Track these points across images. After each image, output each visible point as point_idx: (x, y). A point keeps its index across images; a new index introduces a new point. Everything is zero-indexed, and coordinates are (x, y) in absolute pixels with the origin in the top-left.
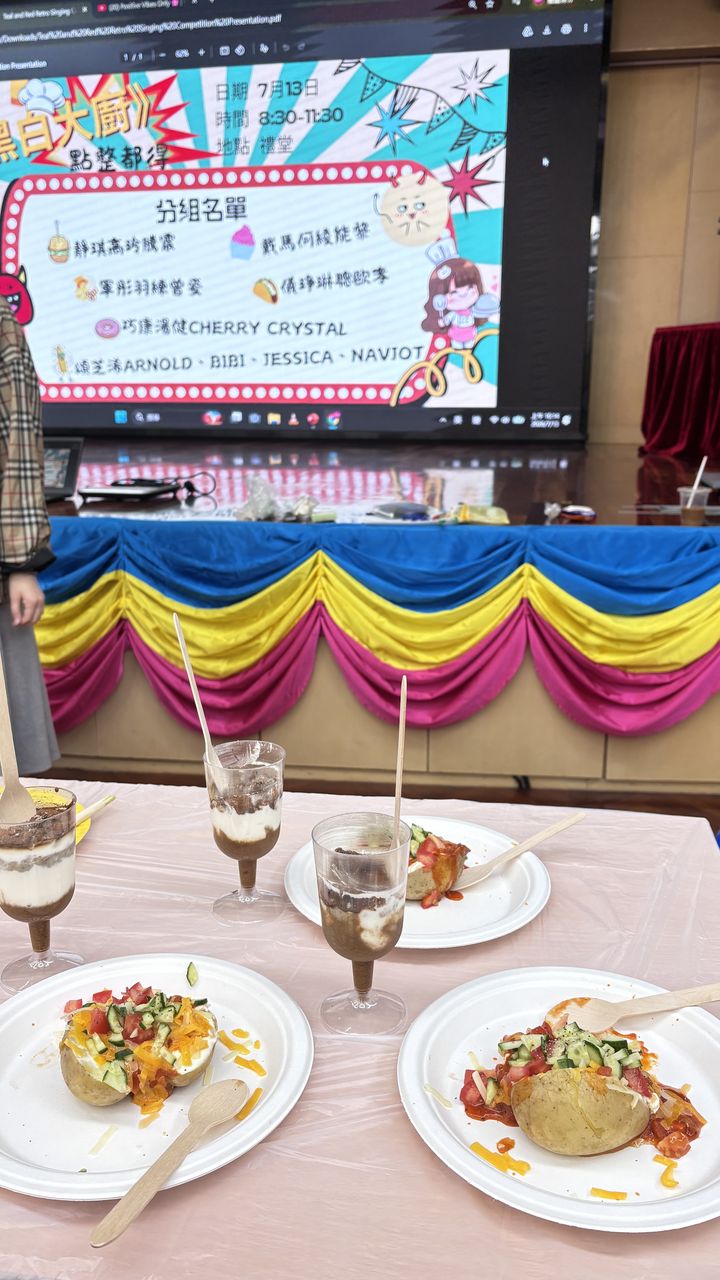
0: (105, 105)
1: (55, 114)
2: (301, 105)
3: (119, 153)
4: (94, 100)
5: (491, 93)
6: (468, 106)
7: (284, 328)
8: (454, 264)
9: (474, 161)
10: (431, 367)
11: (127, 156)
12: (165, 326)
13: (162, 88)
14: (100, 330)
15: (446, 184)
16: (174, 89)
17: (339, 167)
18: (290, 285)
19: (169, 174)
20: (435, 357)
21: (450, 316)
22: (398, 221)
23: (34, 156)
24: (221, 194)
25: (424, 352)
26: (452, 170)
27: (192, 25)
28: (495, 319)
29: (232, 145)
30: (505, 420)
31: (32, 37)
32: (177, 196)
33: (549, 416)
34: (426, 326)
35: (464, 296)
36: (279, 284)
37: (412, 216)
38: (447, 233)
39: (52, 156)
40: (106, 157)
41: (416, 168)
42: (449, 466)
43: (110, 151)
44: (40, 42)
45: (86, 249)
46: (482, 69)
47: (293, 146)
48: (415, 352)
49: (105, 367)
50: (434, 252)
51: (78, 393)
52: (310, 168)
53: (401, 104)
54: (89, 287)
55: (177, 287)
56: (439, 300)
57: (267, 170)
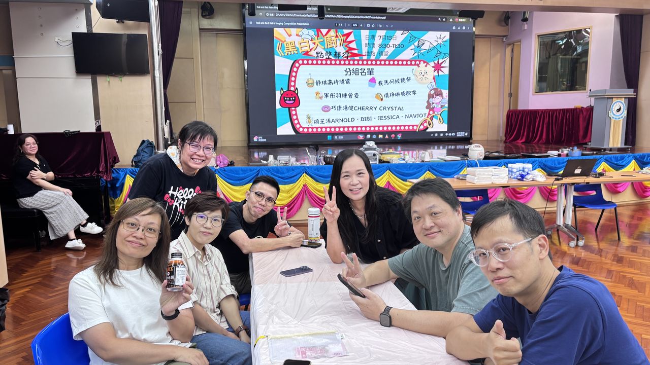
0: (329, 38)
1: (312, 40)
2: (391, 43)
3: (333, 53)
4: (325, 37)
5: (445, 43)
6: (439, 46)
7: (385, 108)
8: (435, 89)
9: (441, 61)
10: (429, 119)
11: (336, 55)
12: (346, 108)
13: (348, 35)
14: (323, 109)
15: (433, 67)
16: (352, 35)
17: (403, 61)
18: (387, 95)
19: (349, 61)
20: (430, 117)
21: (434, 105)
22: (419, 77)
23: (303, 53)
24: (366, 67)
25: (427, 115)
26: (434, 63)
27: (358, 17)
28: (447, 105)
29: (370, 53)
30: (450, 134)
31: (305, 16)
32: (351, 67)
33: (461, 133)
34: (427, 108)
35: (438, 99)
36: (383, 96)
37: (423, 76)
38: (433, 81)
39: (310, 53)
40: (328, 55)
41: (424, 62)
42: (434, 148)
43: (330, 53)
44: (307, 17)
45: (320, 83)
46: (442, 36)
47: (389, 54)
48: (424, 115)
49: (324, 121)
50: (430, 86)
51: (315, 130)
52: (394, 61)
53: (420, 44)
54: (320, 95)
55: (350, 95)
56: (431, 100)
57: (381, 61)
